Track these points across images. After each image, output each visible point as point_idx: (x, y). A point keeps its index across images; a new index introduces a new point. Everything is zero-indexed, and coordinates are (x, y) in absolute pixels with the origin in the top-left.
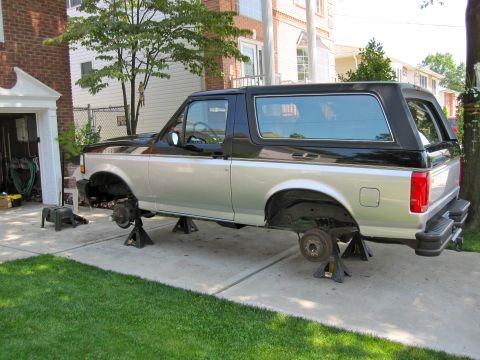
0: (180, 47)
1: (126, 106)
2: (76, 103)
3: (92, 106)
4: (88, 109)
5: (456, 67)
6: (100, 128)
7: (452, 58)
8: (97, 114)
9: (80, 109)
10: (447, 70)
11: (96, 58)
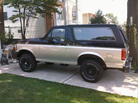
0: (39, 9)
1: (21, 27)
2: (5, 25)
3: (10, 27)
4: (9, 27)
5: (114, 17)
6: (13, 33)
7: (113, 15)
8: (12, 29)
9: (7, 27)
10: (112, 18)
11: (12, 11)
